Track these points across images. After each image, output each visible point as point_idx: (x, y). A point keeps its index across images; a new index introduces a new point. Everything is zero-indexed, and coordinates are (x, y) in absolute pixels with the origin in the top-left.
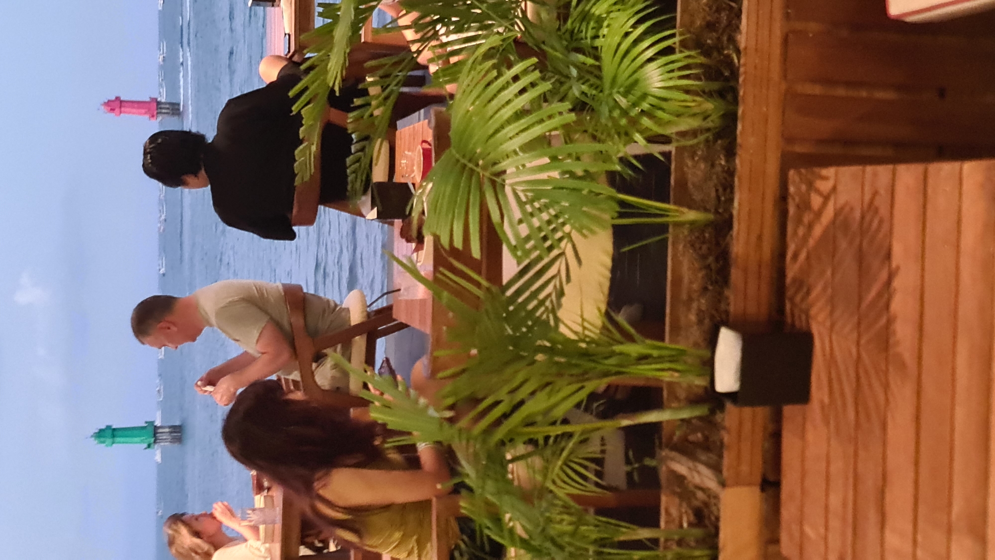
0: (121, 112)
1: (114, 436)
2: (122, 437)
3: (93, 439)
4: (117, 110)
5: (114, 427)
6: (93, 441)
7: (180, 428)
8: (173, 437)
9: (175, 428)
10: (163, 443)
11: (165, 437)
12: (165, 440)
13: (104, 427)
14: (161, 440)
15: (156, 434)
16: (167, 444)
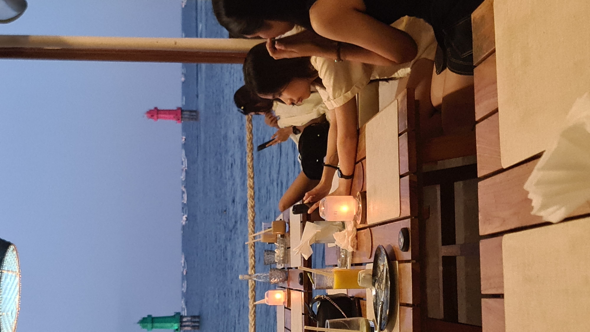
0: (158, 118)
2: (159, 322)
3: (139, 324)
4: (155, 117)
5: (153, 316)
6: (139, 327)
7: (198, 317)
8: (193, 324)
9: (194, 317)
10: (186, 328)
11: (187, 323)
12: (188, 326)
13: (146, 316)
14: (185, 326)
15: (181, 322)
16: (189, 328)
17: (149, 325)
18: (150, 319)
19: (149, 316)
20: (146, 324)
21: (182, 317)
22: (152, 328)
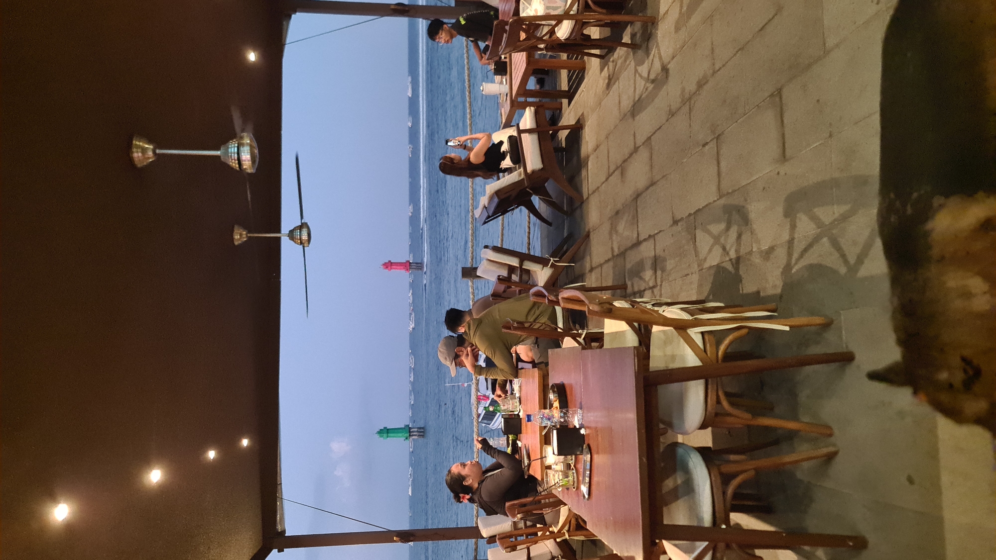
1: (388, 433)
2: (393, 433)
3: (377, 435)
4: (390, 267)
5: (388, 428)
6: (377, 436)
7: (423, 428)
8: (419, 434)
9: (420, 428)
10: (414, 437)
11: (415, 433)
12: (415, 435)
13: (383, 428)
14: (413, 435)
15: (410, 432)
16: (416, 437)
17: (385, 435)
18: (386, 430)
19: (385, 428)
20: (382, 435)
21: (410, 428)
22: (387, 437)
